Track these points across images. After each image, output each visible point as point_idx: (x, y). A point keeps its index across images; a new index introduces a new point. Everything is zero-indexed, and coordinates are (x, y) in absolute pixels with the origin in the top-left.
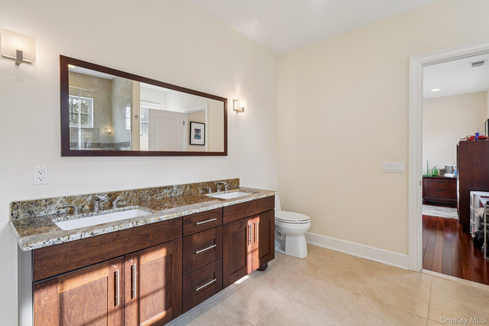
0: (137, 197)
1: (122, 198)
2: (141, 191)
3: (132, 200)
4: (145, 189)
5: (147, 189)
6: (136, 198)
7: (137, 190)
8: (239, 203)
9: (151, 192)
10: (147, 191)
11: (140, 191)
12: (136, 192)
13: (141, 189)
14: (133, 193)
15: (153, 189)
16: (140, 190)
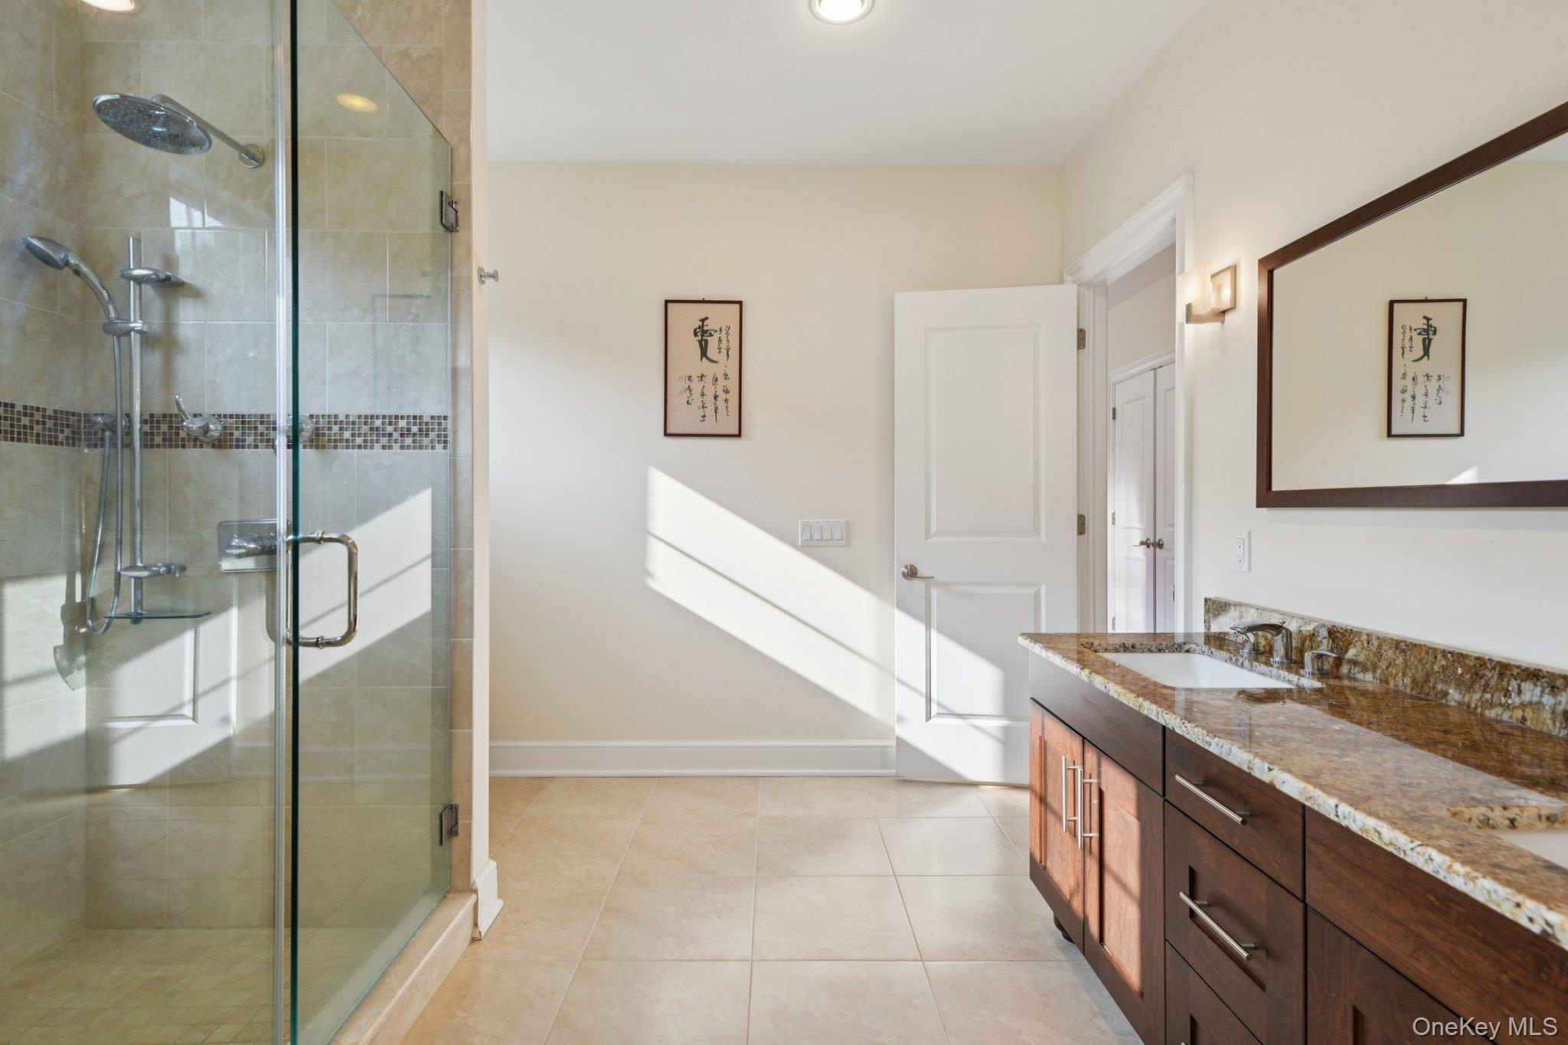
0: (1406, 670)
1: (1362, 658)
2: (1420, 654)
3: (1391, 675)
4: (1435, 650)
5: (1444, 653)
6: (1404, 675)
7: (1407, 646)
8: (1373, 838)
9: (1460, 671)
10: (1444, 663)
11: (1416, 651)
12: (1403, 651)
13: (1420, 645)
14: (1394, 649)
15: (1468, 662)
16: (1415, 645)
